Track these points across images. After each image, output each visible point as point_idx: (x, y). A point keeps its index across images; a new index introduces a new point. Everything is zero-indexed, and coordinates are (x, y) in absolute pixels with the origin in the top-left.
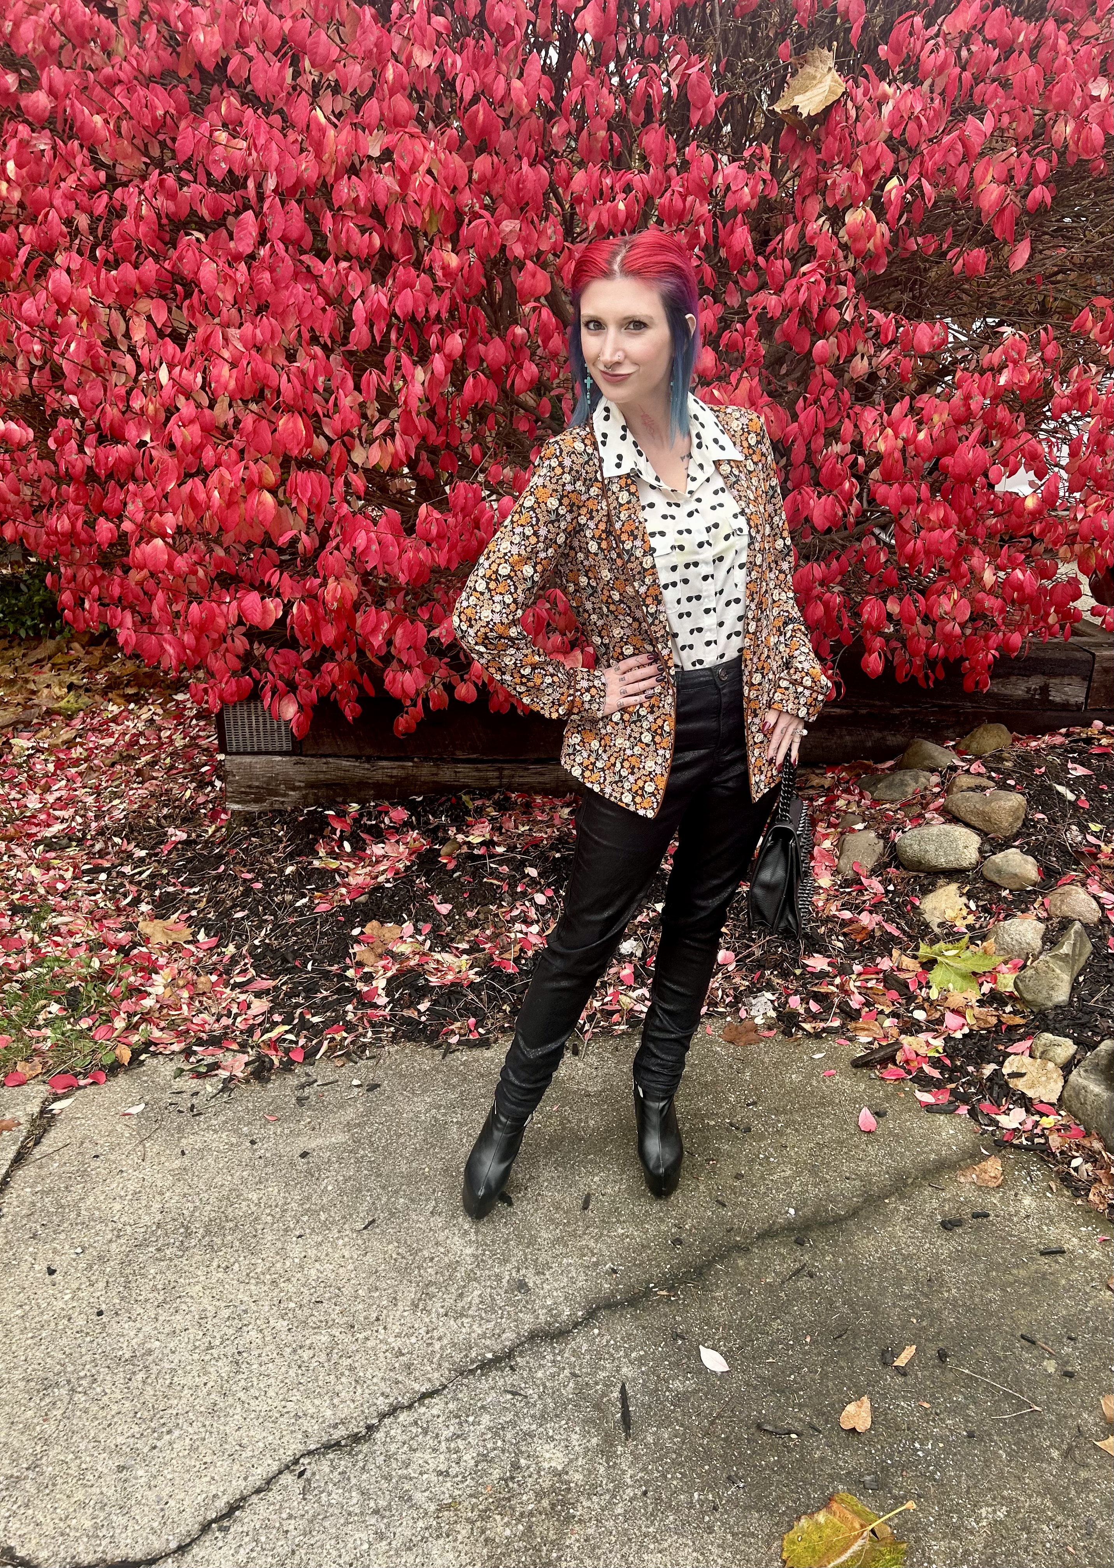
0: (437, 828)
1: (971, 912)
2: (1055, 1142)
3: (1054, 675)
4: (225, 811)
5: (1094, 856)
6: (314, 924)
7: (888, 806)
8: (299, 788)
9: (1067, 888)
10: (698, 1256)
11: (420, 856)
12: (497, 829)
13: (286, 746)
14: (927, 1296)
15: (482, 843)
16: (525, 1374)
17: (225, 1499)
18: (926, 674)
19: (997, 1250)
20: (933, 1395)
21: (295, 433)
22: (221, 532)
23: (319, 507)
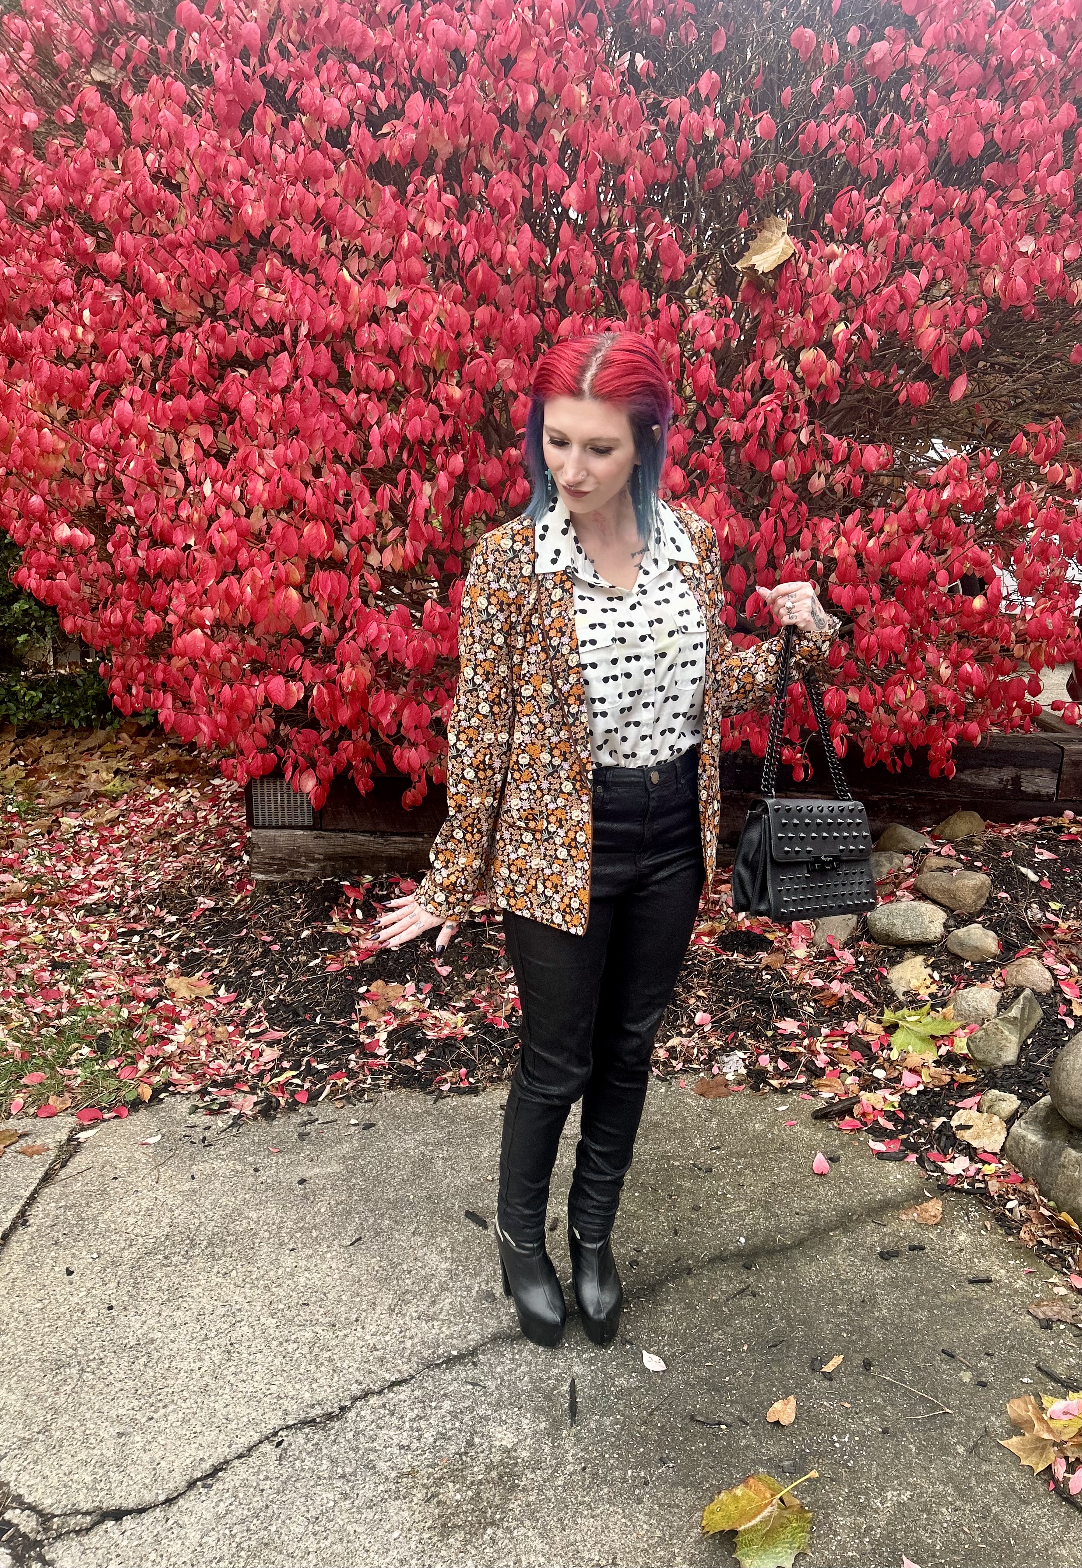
1: (934, 982)
2: (994, 1187)
3: (1025, 767)
4: (250, 882)
5: (1051, 931)
6: (324, 983)
8: (318, 860)
9: (1023, 960)
10: (652, 1276)
13: (308, 821)
14: (859, 1315)
16: (486, 1369)
17: (210, 1462)
18: (893, 761)
19: (929, 1278)
20: (854, 1397)
21: (318, 538)
22: (252, 624)
23: (337, 601)
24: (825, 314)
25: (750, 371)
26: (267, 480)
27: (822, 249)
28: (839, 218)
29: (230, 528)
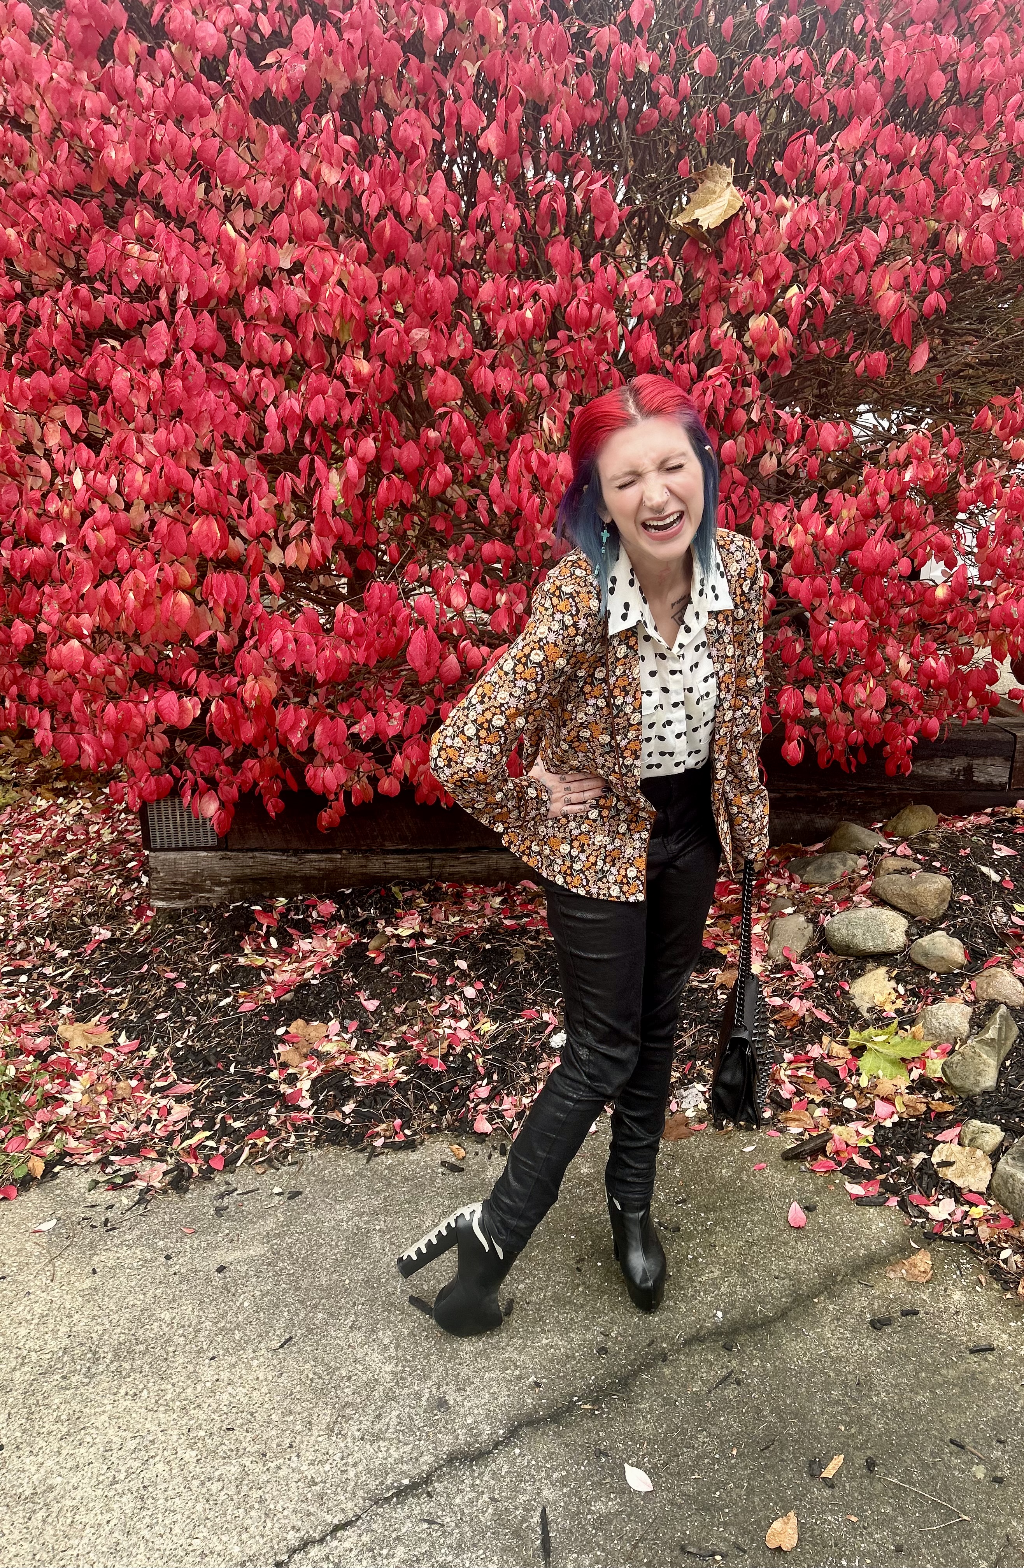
0: (366, 921)
1: (899, 996)
2: (985, 1233)
3: (978, 756)
4: (151, 908)
5: (1019, 938)
6: (237, 1025)
7: (817, 889)
8: (225, 884)
9: (993, 970)
10: (624, 1366)
11: (347, 950)
12: (427, 921)
13: (212, 843)
14: (855, 1401)
15: (411, 936)
16: (443, 1500)
18: (848, 759)
19: (927, 1349)
20: (861, 1507)
21: (209, 536)
22: (138, 632)
23: (235, 607)
24: (777, 276)
25: (695, 339)
26: (148, 469)
27: (773, 202)
28: (792, 166)
29: (106, 525)
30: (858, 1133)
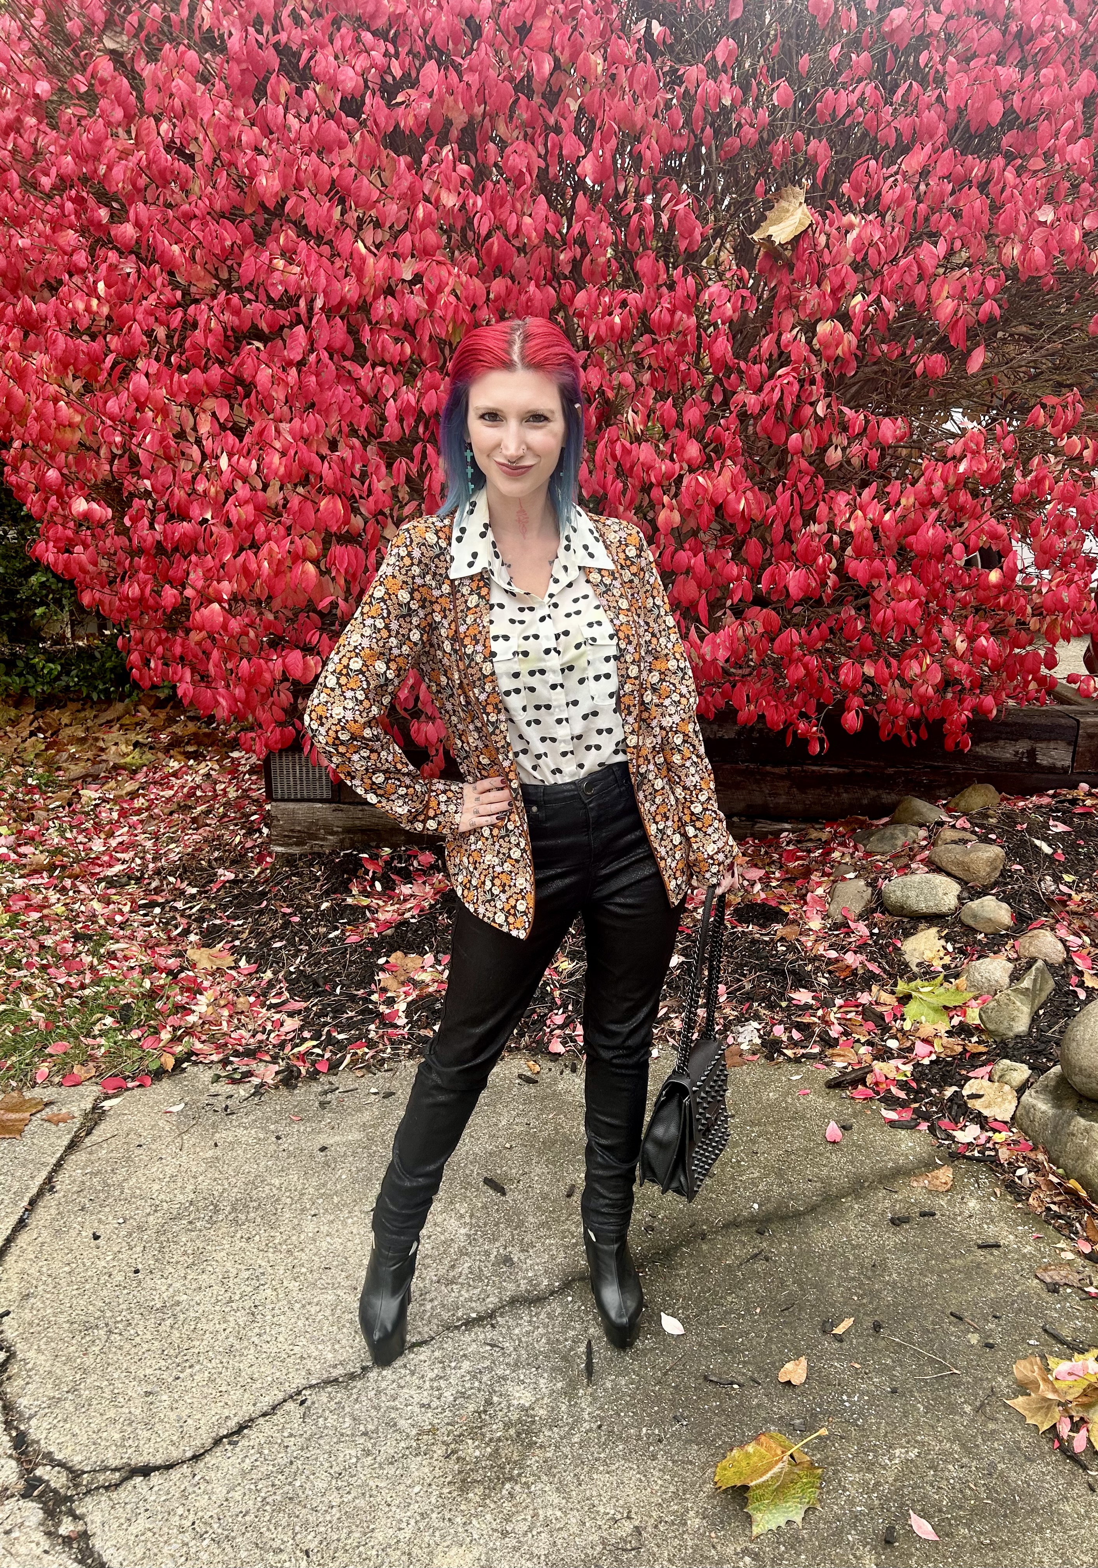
1: (948, 953)
2: (1004, 1154)
3: (1041, 740)
4: (270, 855)
5: (1064, 904)
6: (344, 953)
7: (878, 857)
8: (336, 833)
9: (1035, 931)
10: (667, 1241)
11: (444, 895)
13: (326, 794)
14: (869, 1279)
16: (504, 1330)
17: (236, 1420)
18: (909, 734)
19: (938, 1243)
20: (864, 1358)
21: (334, 512)
22: (270, 598)
23: (354, 576)
24: (842, 286)
25: (767, 344)
26: (283, 454)
27: (840, 220)
28: (856, 187)
29: (246, 502)
30: (898, 1069)
